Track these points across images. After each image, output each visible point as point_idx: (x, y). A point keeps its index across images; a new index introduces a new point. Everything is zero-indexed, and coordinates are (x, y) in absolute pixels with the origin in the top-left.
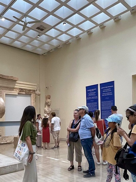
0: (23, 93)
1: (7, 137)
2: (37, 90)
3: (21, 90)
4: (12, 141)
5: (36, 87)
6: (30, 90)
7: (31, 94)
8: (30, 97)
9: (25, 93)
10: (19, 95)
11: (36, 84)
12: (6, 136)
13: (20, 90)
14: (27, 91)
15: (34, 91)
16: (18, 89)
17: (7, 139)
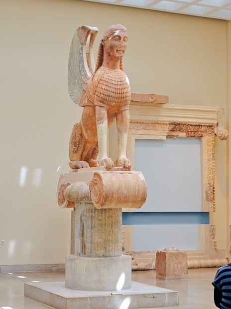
0: (181, 134)
1: (139, 253)
2: (217, 124)
3: (176, 127)
4: (150, 265)
5: (215, 116)
6: (199, 126)
7: (202, 136)
8: (201, 143)
9: (184, 134)
10: (170, 140)
11: (216, 109)
12: (136, 250)
13: (172, 126)
14: (192, 129)
15: (211, 126)
16: (166, 124)
17: (137, 258)
